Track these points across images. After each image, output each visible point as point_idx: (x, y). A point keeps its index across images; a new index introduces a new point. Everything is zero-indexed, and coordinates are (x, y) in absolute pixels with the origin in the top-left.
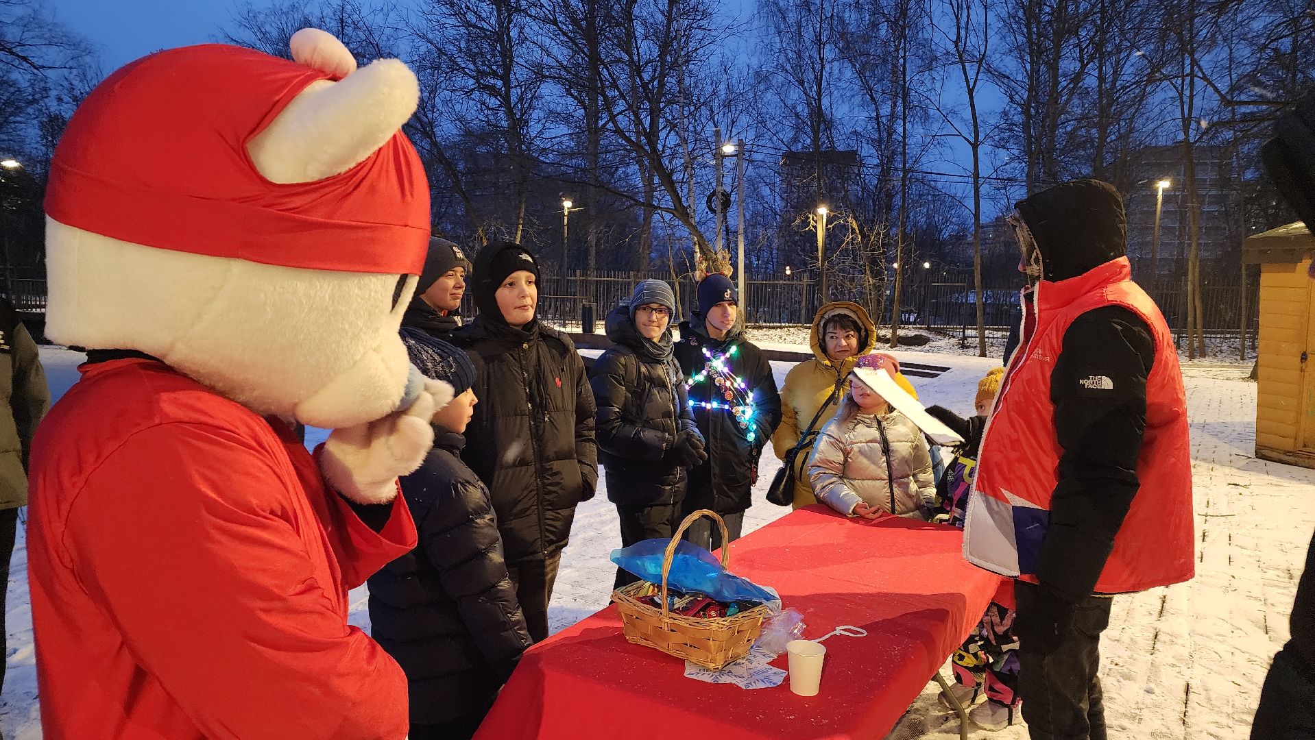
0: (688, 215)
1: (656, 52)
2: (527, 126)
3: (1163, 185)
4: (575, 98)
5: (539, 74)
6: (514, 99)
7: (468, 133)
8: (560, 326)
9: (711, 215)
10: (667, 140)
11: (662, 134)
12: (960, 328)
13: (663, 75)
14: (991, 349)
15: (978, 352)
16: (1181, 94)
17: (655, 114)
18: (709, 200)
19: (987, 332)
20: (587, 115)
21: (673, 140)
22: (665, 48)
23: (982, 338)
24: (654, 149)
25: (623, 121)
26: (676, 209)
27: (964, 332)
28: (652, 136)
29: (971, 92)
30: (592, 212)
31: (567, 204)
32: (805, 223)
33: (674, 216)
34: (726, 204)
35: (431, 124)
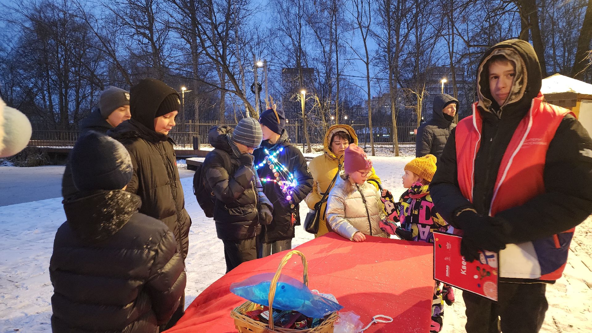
0: (242, 94)
1: (224, 19)
2: (162, 52)
3: (444, 81)
4: (186, 39)
5: (168, 26)
6: (155, 39)
7: (133, 55)
8: (182, 147)
9: (253, 95)
10: (231, 59)
11: (228, 58)
12: (363, 144)
13: (227, 30)
14: (377, 152)
15: (371, 154)
16: (449, 43)
17: (224, 47)
18: (252, 87)
19: (374, 145)
20: (191, 47)
21: (234, 59)
22: (228, 17)
23: (373, 148)
24: (225, 63)
25: (210, 50)
26: (237, 91)
27: (365, 145)
28: (223, 57)
29: (364, 40)
30: (196, 93)
31: (184, 89)
32: (296, 98)
33: (236, 94)
34: (260, 89)
35: (114, 51)
